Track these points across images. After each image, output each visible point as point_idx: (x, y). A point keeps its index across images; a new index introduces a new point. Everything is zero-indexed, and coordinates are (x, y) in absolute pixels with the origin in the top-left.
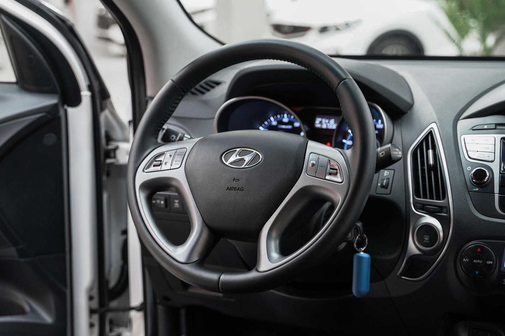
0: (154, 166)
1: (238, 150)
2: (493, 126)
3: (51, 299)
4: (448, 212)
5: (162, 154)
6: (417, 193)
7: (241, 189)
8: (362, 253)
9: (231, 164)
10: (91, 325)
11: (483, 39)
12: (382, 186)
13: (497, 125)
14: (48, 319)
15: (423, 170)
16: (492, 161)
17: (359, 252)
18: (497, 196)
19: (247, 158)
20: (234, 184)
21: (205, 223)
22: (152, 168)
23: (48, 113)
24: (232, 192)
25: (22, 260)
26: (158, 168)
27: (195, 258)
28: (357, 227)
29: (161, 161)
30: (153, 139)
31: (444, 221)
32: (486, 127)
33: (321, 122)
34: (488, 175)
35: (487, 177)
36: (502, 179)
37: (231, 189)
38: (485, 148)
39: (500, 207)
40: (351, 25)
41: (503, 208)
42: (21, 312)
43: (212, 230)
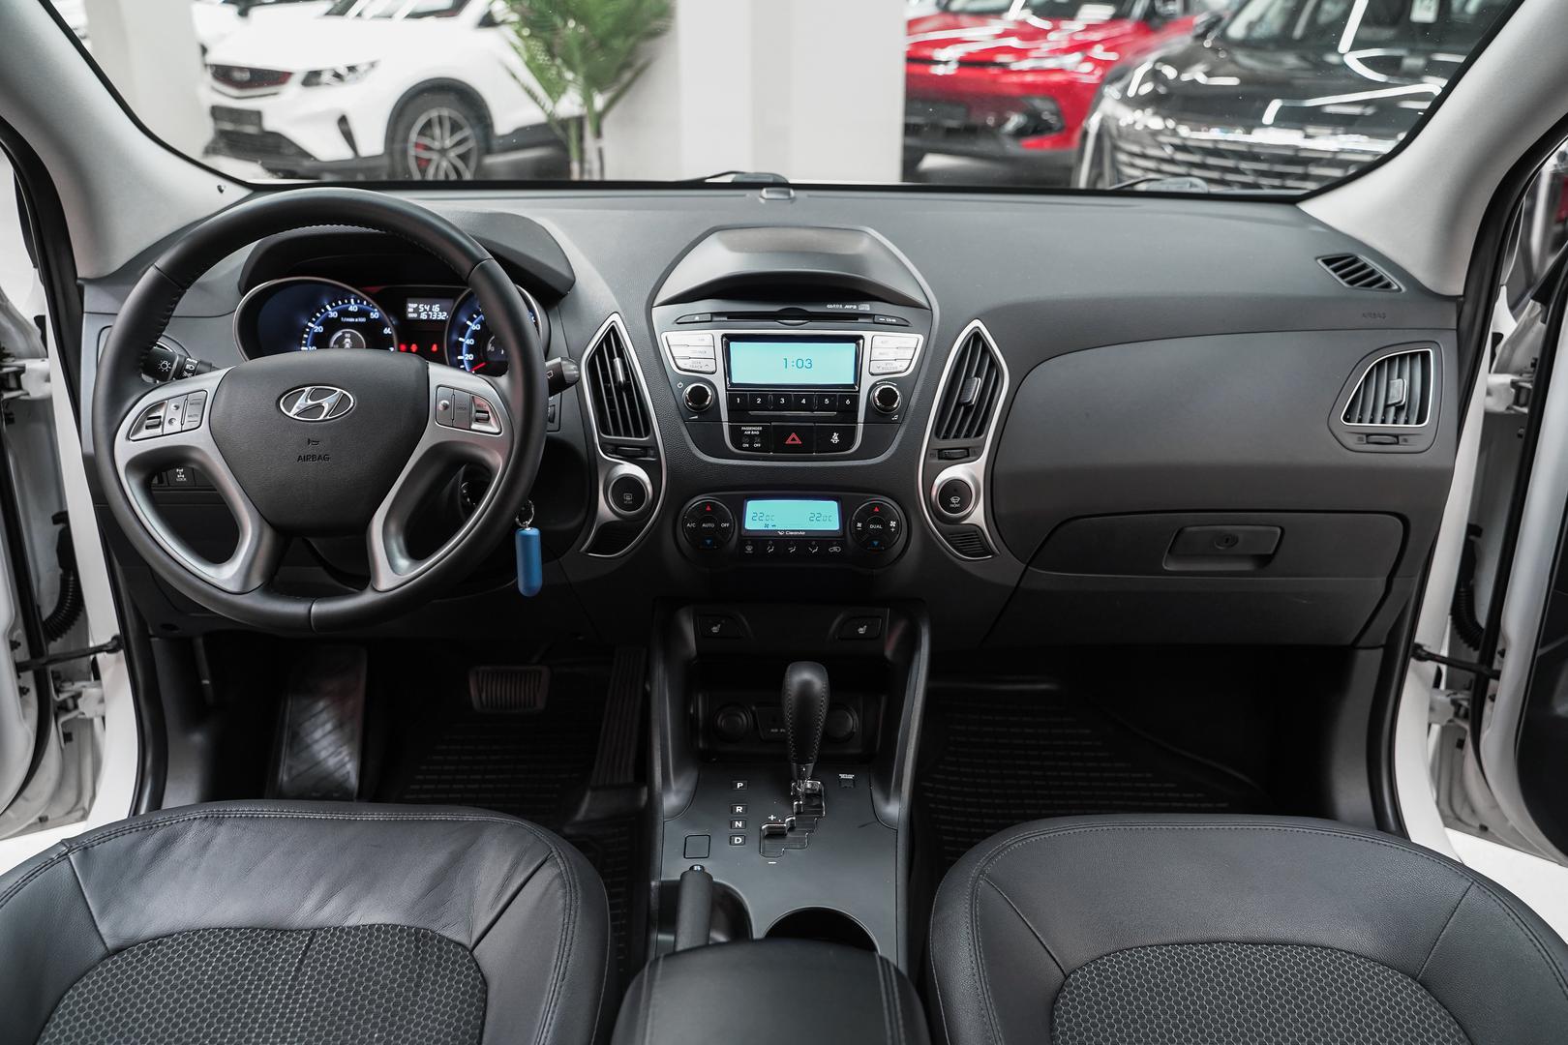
0: (147, 428)
1: (307, 389)
2: (708, 317)
4: (656, 457)
5: (159, 405)
6: (603, 427)
7: (325, 458)
8: (528, 529)
9: (298, 414)
11: (588, 100)
12: (549, 419)
13: (713, 314)
15: (608, 391)
16: (713, 373)
17: (522, 528)
18: (726, 426)
19: (327, 403)
20: (310, 450)
21: (267, 517)
22: (144, 433)
24: (310, 463)
26: (158, 431)
29: (160, 417)
30: (138, 379)
31: (652, 469)
32: (697, 318)
33: (416, 310)
34: (710, 393)
35: (709, 398)
36: (731, 398)
37: (306, 458)
38: (700, 352)
39: (732, 442)
40: (361, 69)
41: (737, 444)
43: (279, 529)
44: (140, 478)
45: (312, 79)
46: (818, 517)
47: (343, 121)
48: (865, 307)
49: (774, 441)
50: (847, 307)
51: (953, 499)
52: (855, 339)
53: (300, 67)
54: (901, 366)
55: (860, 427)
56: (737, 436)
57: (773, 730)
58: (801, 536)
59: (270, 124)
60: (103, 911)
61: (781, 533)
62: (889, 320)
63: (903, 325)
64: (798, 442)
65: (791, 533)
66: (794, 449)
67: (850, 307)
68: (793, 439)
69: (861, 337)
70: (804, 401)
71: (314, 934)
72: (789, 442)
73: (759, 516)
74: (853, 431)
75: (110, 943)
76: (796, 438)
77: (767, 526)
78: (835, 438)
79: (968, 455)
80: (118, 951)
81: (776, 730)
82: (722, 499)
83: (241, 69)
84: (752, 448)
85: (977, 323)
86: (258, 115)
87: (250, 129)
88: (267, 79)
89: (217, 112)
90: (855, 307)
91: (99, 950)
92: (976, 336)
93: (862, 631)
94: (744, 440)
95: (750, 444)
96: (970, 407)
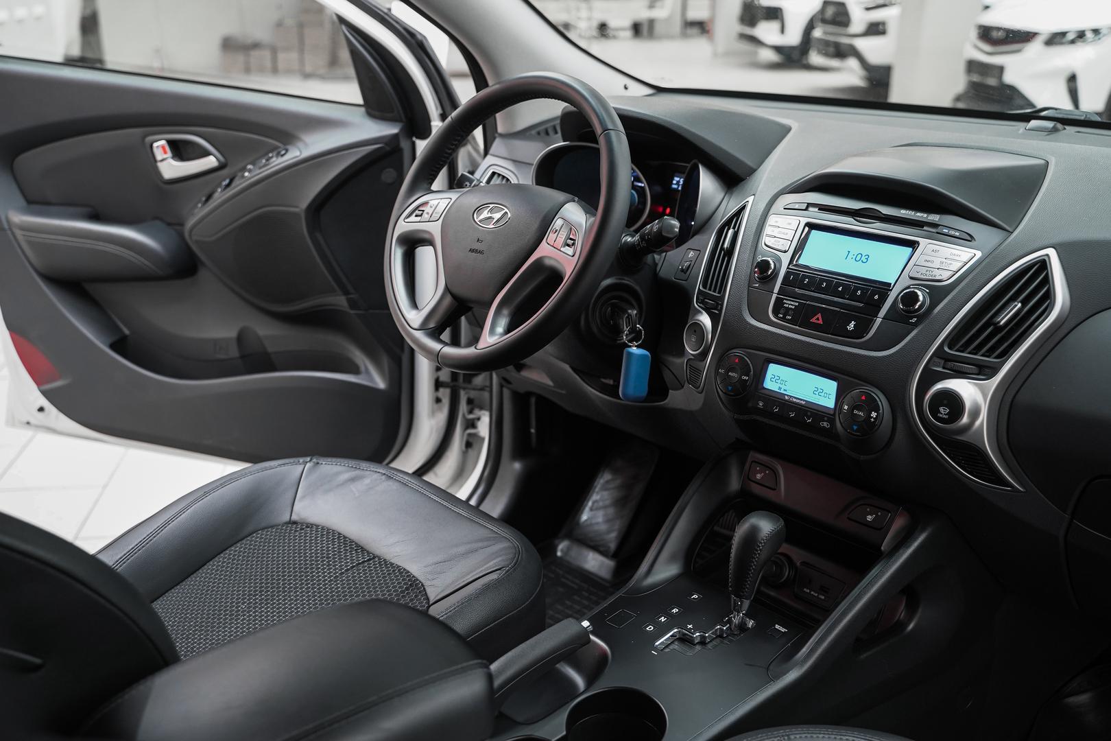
0: (416, 216)
1: (491, 206)
2: (804, 207)
3: (385, 360)
4: (720, 311)
5: (426, 203)
6: (705, 280)
7: (481, 252)
8: (635, 348)
9: (480, 221)
10: (438, 400)
12: (682, 270)
13: (809, 205)
14: (380, 384)
15: (720, 254)
16: (785, 252)
17: (631, 346)
18: (774, 296)
19: (497, 216)
20: (477, 246)
21: (447, 288)
22: (413, 218)
23: (386, 144)
24: (474, 254)
25: (352, 312)
26: (418, 219)
27: (432, 325)
28: (630, 315)
29: (423, 211)
30: (426, 186)
31: (715, 319)
32: (797, 207)
34: (773, 268)
35: (771, 271)
36: (788, 274)
37: (472, 251)
38: (784, 233)
39: (773, 310)
40: (1104, 31)
41: (775, 313)
42: (355, 370)
43: (454, 296)
44: (405, 248)
45: (1056, 39)
46: (817, 391)
47: (1072, 79)
48: (934, 218)
49: (801, 318)
50: (918, 214)
51: (941, 409)
52: (913, 245)
53: (1046, 27)
54: (945, 275)
55: (879, 320)
56: (779, 304)
57: (805, 590)
58: (801, 405)
59: (1009, 78)
60: (303, 497)
61: (786, 398)
62: (952, 232)
63: (968, 239)
64: (821, 322)
65: (794, 400)
66: (816, 327)
67: (920, 216)
68: (818, 319)
69: (918, 243)
70: (840, 289)
71: (374, 558)
72: (813, 320)
73: (776, 379)
74: (870, 323)
75: (294, 517)
76: (820, 319)
77: (780, 388)
78: (851, 326)
79: (983, 372)
80: (295, 523)
81: (808, 591)
82: (749, 356)
83: (999, 29)
84: (783, 319)
85: (1052, 252)
86: (1001, 69)
87: (992, 82)
88: (1017, 38)
89: (972, 66)
90: (925, 215)
91: (286, 518)
92: (1043, 265)
93: (869, 518)
94: (782, 311)
95: (785, 315)
96: (998, 329)
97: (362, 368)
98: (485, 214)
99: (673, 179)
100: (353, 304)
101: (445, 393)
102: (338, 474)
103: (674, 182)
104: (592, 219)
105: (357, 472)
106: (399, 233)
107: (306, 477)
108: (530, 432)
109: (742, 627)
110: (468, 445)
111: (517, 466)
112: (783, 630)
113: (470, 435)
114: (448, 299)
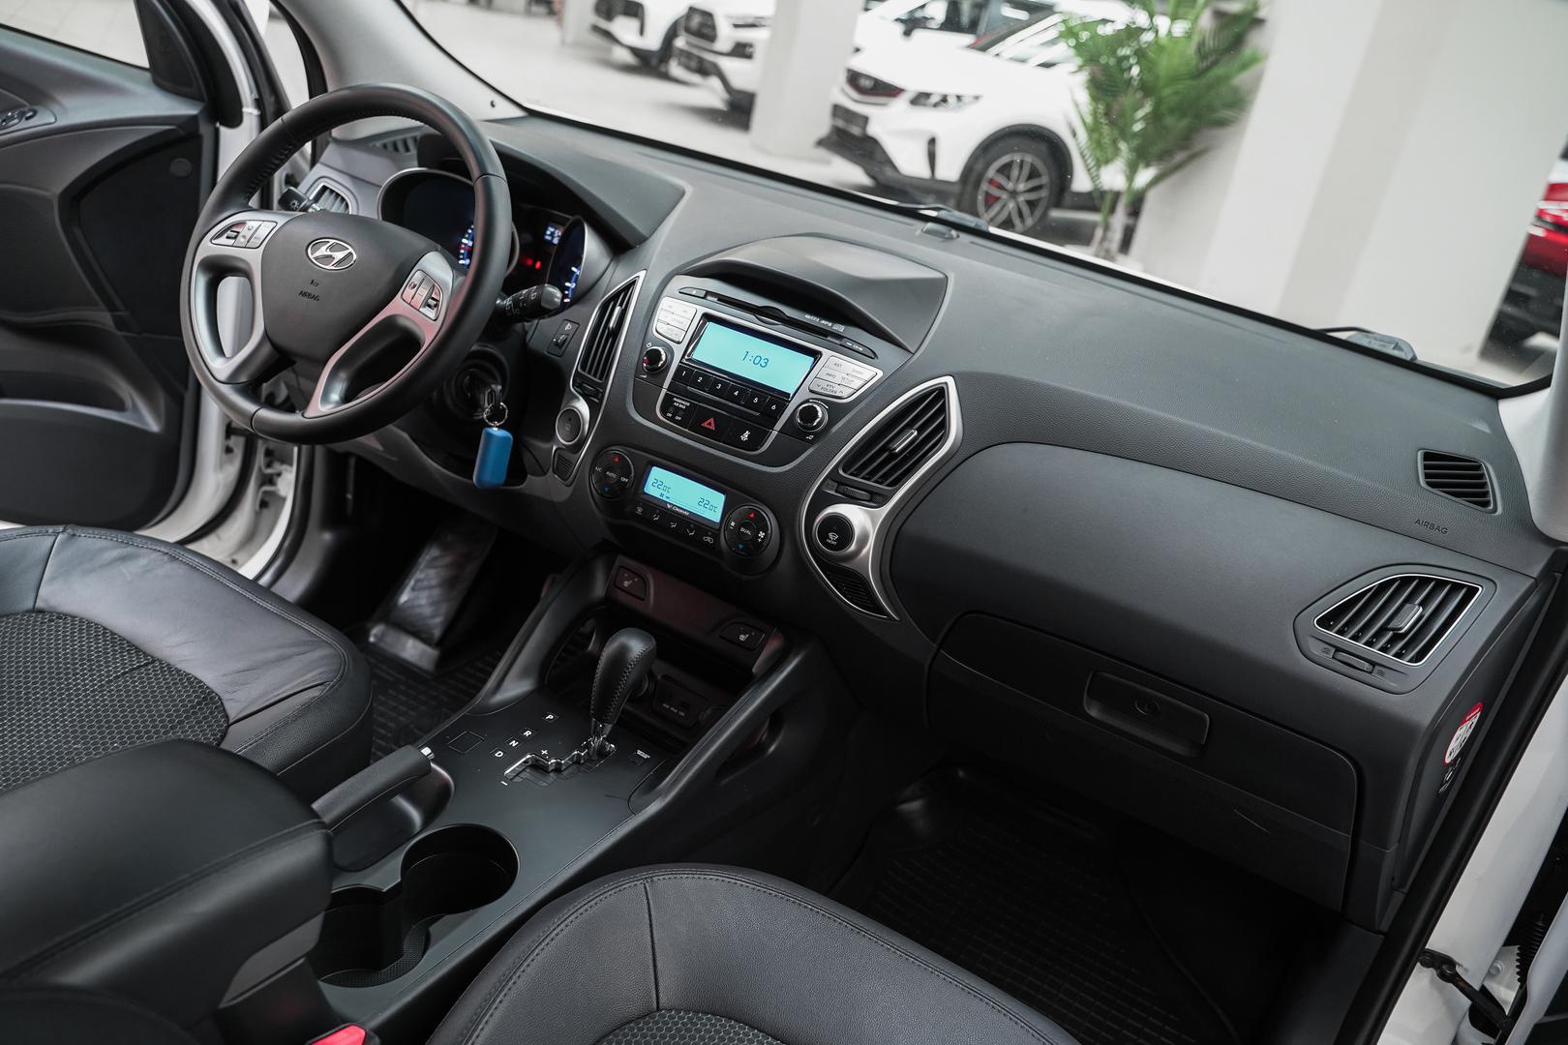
0: (228, 237)
1: (332, 241)
2: (702, 294)
3: (161, 398)
4: (601, 400)
5: (242, 223)
6: (583, 365)
7: (315, 298)
8: (496, 429)
9: (316, 259)
10: (228, 450)
11: (1132, 171)
12: (557, 344)
13: (708, 293)
14: (153, 426)
15: (604, 331)
16: (679, 343)
17: (491, 427)
18: (664, 391)
19: (339, 255)
20: (311, 289)
21: (266, 335)
22: (223, 240)
23: (180, 126)
24: (305, 299)
25: (119, 333)
26: (231, 242)
27: (243, 379)
28: (492, 391)
29: (238, 233)
30: (242, 200)
31: (594, 409)
32: (694, 293)
33: (552, 234)
34: (666, 359)
35: (662, 363)
36: (679, 369)
37: (304, 294)
38: (678, 322)
39: (662, 407)
40: (965, 100)
41: (664, 411)
42: (118, 405)
43: (274, 345)
44: (211, 275)
45: (920, 99)
46: (702, 502)
47: (932, 142)
48: (840, 328)
49: (692, 420)
50: (823, 322)
51: (830, 535)
52: (815, 355)
53: (912, 85)
54: (846, 392)
55: (775, 433)
56: (668, 402)
57: (665, 705)
58: (684, 516)
59: (873, 130)
60: (53, 579)
61: (669, 506)
62: (856, 347)
63: (870, 356)
64: (713, 427)
65: (677, 510)
66: (707, 432)
67: (825, 324)
68: (710, 424)
69: (820, 353)
70: (736, 393)
71: (153, 662)
72: (705, 425)
73: (659, 484)
74: (765, 435)
75: (40, 604)
76: (713, 423)
77: (662, 495)
78: (745, 437)
79: (875, 499)
80: (41, 611)
81: (672, 709)
82: (631, 455)
83: (868, 77)
84: (672, 419)
85: (950, 380)
86: (865, 120)
87: (856, 131)
88: (883, 90)
89: (838, 111)
90: (830, 324)
91: (29, 605)
92: (941, 393)
93: (742, 638)
94: (671, 410)
95: (674, 415)
96: (893, 456)
97: (129, 403)
98: (323, 251)
99: (546, 229)
100: (120, 324)
101: (238, 443)
102: (102, 550)
103: (548, 233)
104: (461, 279)
105: (129, 549)
106: (204, 256)
107: (58, 552)
108: (345, 499)
109: (602, 752)
110: (264, 504)
111: (327, 537)
112: (646, 756)
113: (266, 493)
114: (267, 348)
